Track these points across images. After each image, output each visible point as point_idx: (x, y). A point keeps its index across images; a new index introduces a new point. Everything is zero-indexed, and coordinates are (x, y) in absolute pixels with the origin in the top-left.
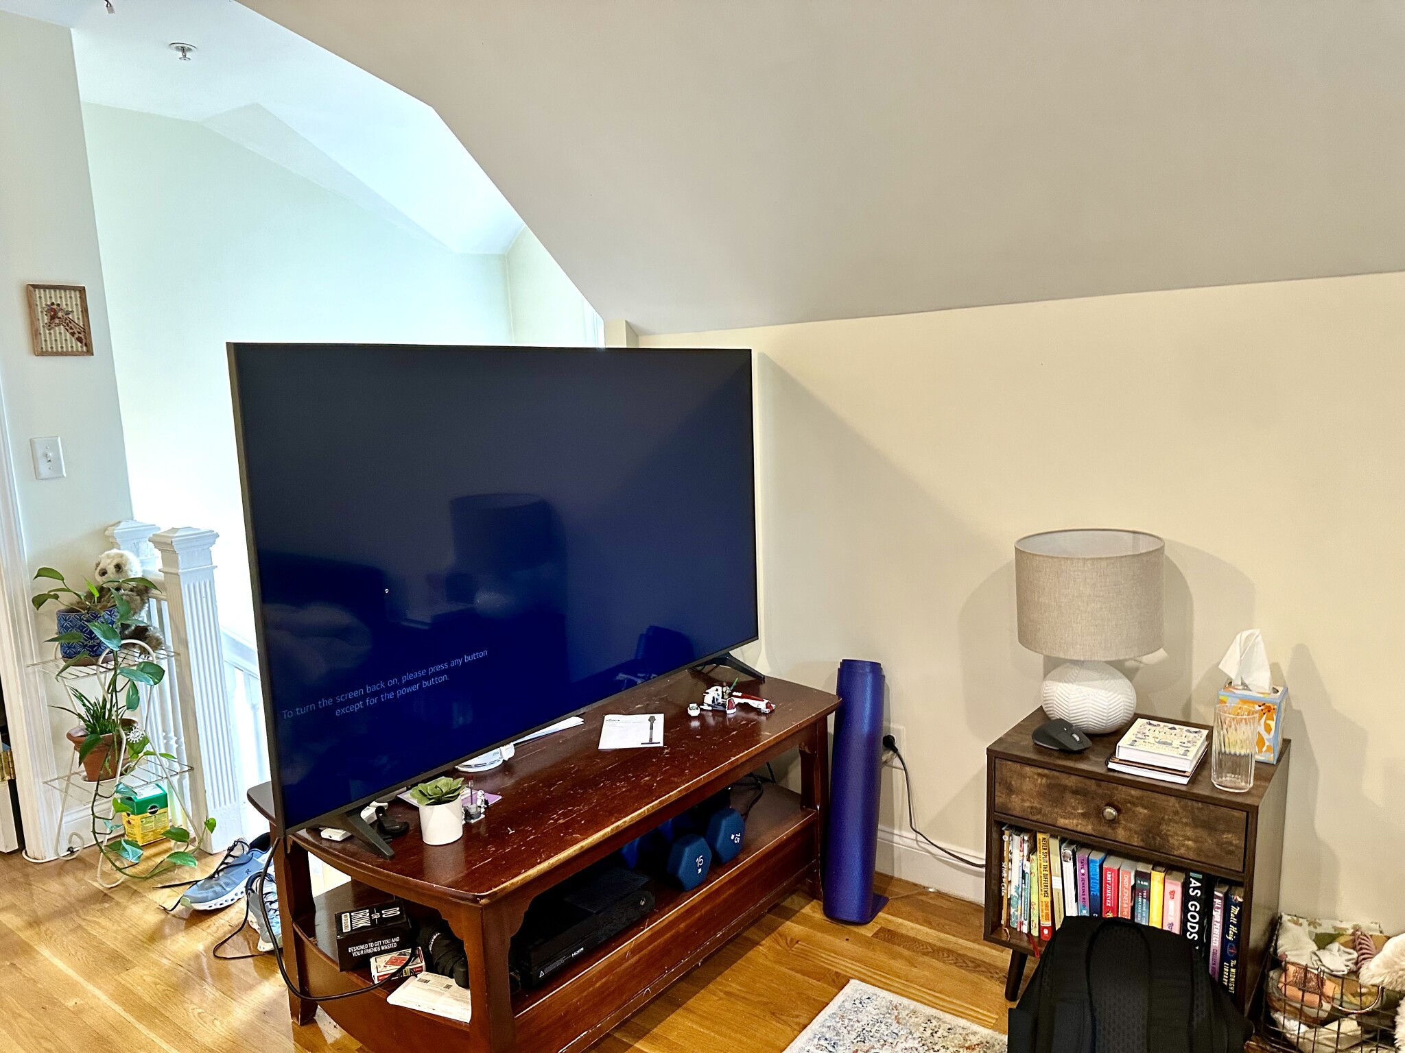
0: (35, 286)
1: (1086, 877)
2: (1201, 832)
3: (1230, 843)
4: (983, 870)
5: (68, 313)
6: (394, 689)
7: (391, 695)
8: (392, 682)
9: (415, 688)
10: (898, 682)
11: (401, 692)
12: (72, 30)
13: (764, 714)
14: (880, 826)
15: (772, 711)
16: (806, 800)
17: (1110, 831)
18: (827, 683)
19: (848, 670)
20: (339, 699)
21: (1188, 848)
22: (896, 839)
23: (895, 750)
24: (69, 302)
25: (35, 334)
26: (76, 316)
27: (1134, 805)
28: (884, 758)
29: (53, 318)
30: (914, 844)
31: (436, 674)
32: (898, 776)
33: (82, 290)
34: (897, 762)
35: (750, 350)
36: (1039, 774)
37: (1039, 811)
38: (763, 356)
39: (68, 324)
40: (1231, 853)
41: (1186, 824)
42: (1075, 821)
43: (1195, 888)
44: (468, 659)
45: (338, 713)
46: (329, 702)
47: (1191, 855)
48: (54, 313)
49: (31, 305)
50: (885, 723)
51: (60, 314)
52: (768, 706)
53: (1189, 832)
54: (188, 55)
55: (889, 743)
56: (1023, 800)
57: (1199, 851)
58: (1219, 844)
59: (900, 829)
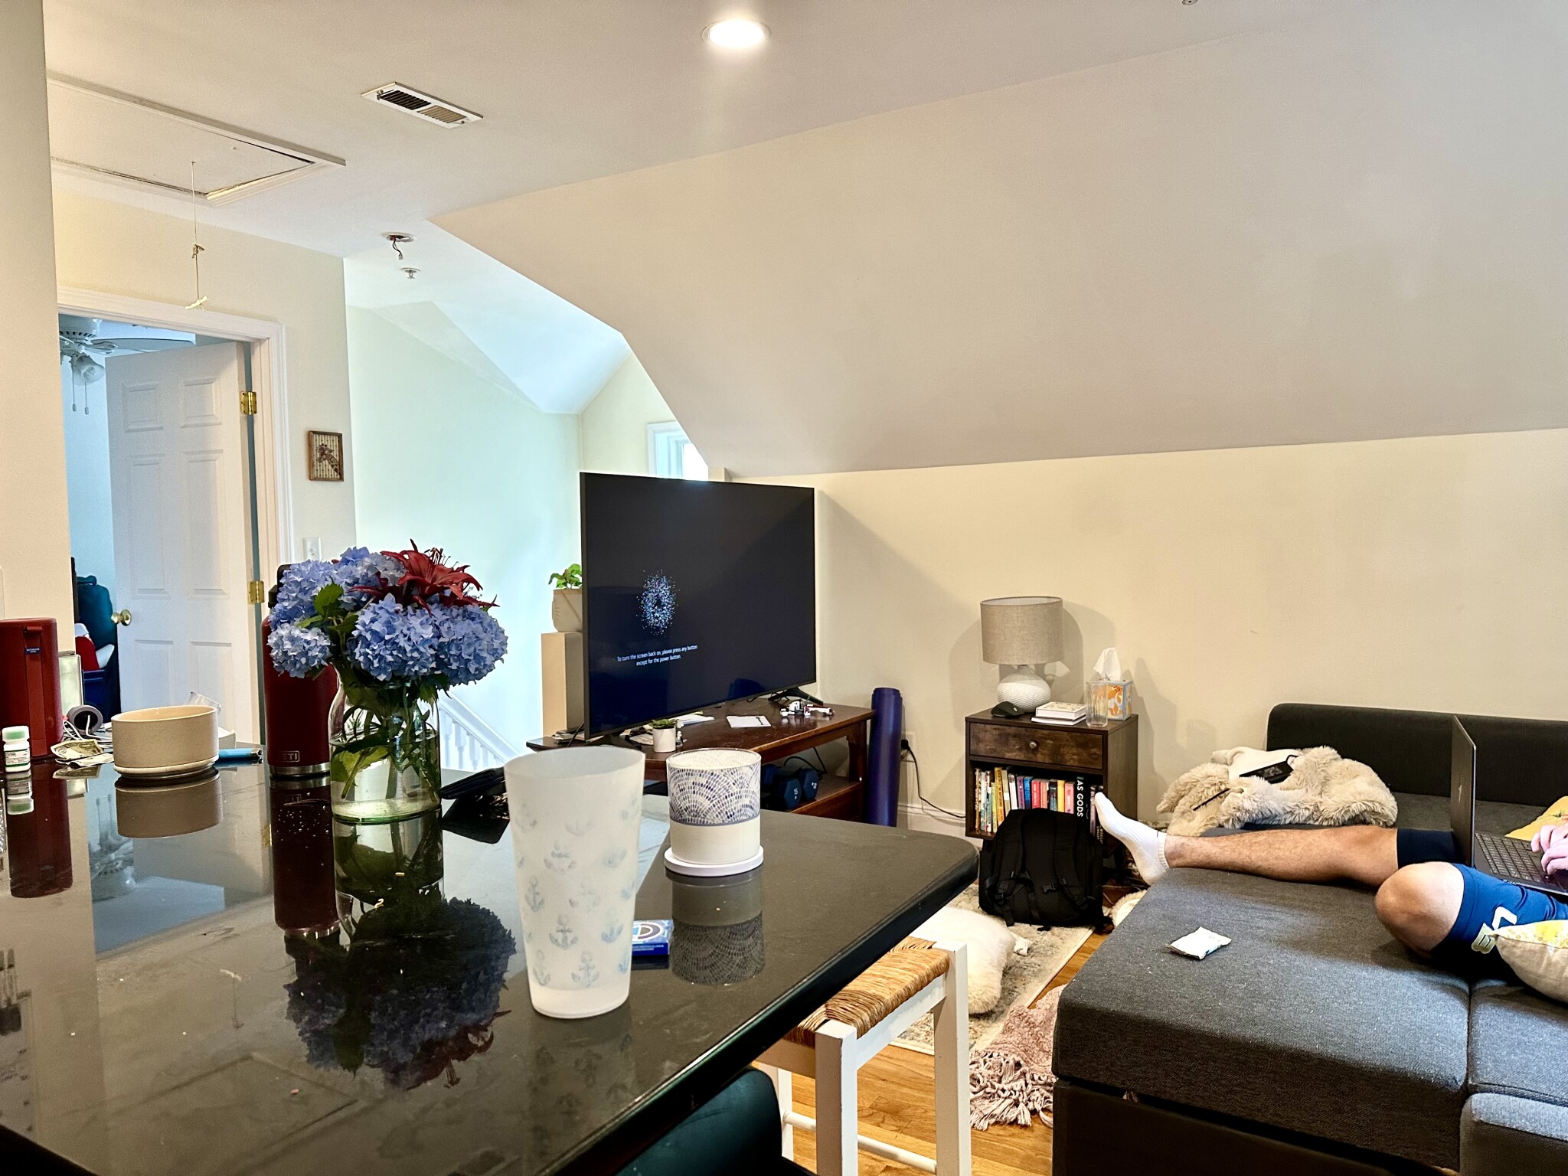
0: (315, 433)
1: (1022, 791)
2: (1080, 750)
3: (1095, 754)
4: (964, 821)
5: (331, 451)
6: (659, 657)
7: (658, 660)
8: (659, 653)
9: (666, 659)
10: (910, 703)
11: (662, 660)
12: (344, 259)
13: (829, 715)
14: (899, 804)
15: (833, 715)
16: (852, 776)
17: (1034, 756)
18: (865, 703)
19: (879, 694)
20: (638, 657)
21: (1074, 760)
22: (909, 810)
23: (909, 749)
24: (331, 443)
25: (311, 465)
26: (335, 454)
27: (1046, 739)
28: (902, 754)
29: (322, 454)
30: (921, 811)
31: (676, 654)
32: (911, 766)
33: (340, 436)
34: (910, 757)
35: (813, 489)
36: (995, 729)
37: (995, 750)
38: (821, 493)
39: (330, 458)
40: (1096, 759)
41: (1073, 746)
42: (1015, 754)
43: (1080, 786)
44: (689, 648)
45: (638, 664)
46: (634, 657)
47: (1076, 764)
48: (323, 450)
49: (310, 445)
50: (902, 732)
51: (326, 452)
52: (831, 711)
53: (1074, 751)
54: (414, 275)
55: (905, 745)
56: (986, 746)
57: (1080, 761)
58: (1090, 755)
59: (912, 803)
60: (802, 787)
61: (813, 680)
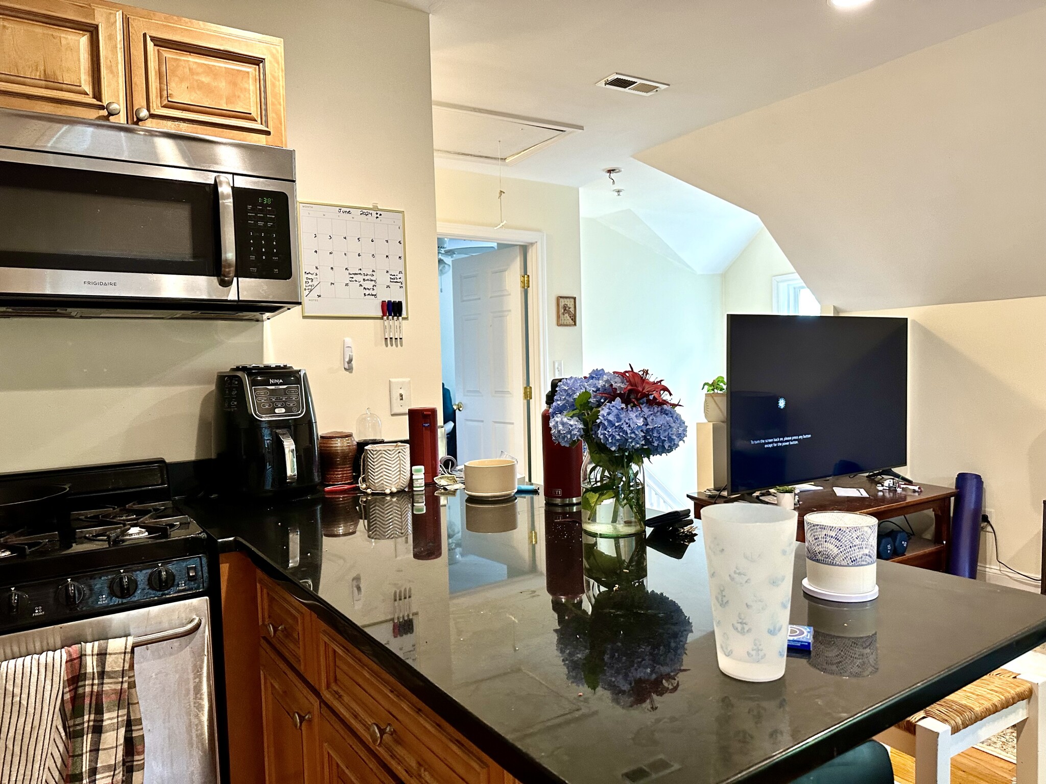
0: (561, 297)
4: (1040, 583)
5: (569, 308)
6: (782, 442)
7: (781, 444)
8: (781, 439)
9: (787, 443)
10: (989, 485)
11: (784, 444)
12: (580, 188)
13: (918, 492)
14: (979, 564)
15: (921, 491)
16: (937, 539)
18: (950, 484)
19: (962, 478)
20: (766, 441)
22: (987, 570)
23: (989, 522)
24: (570, 303)
25: (558, 317)
26: (572, 310)
28: (982, 525)
29: (565, 310)
30: (999, 572)
31: (795, 440)
32: (990, 537)
33: (575, 299)
34: (989, 529)
35: (907, 319)
38: (914, 321)
39: (569, 312)
44: (804, 437)
45: (766, 446)
46: (763, 441)
48: (565, 307)
49: (558, 305)
50: (983, 509)
51: (567, 309)
52: (919, 488)
54: (621, 193)
55: (985, 519)
59: (990, 564)
60: (894, 545)
61: (904, 463)
